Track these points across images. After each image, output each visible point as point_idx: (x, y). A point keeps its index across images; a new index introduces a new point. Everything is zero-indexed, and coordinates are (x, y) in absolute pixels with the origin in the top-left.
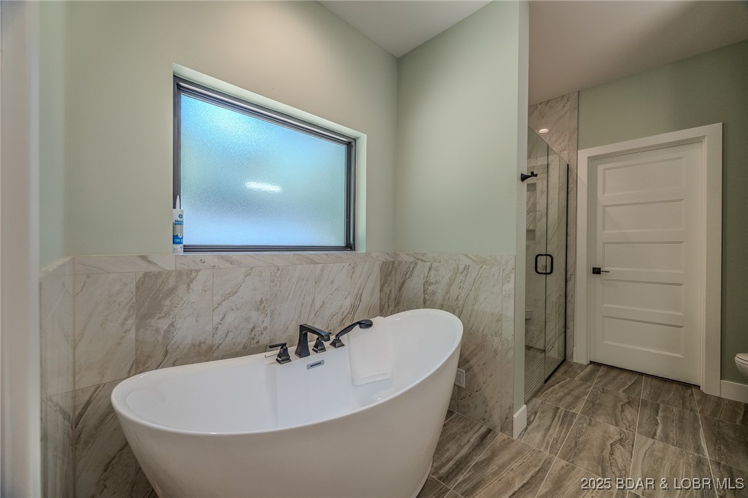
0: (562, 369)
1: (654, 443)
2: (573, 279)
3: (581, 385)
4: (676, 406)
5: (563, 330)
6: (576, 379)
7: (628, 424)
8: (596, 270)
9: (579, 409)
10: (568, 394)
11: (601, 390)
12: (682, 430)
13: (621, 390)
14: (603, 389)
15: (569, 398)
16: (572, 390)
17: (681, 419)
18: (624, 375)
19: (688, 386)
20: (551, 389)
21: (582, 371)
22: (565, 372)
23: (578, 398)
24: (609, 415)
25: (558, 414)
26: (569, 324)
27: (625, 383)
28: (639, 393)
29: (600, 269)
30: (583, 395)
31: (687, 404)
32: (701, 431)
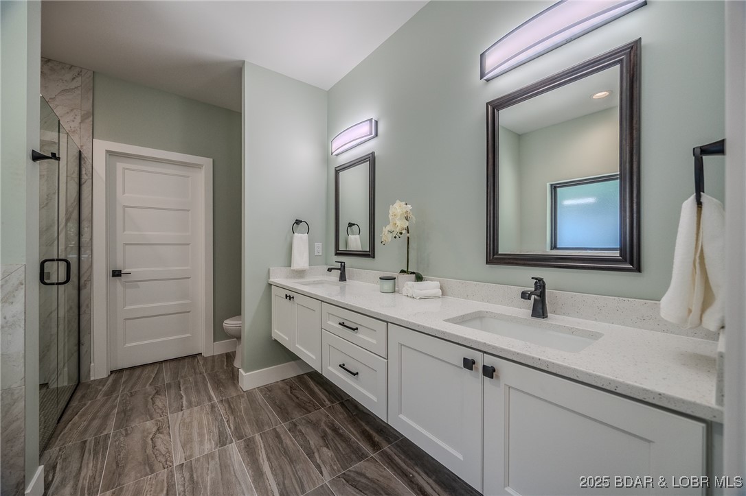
0: (79, 394)
1: (183, 414)
2: (88, 286)
3: (106, 401)
4: (191, 376)
5: (76, 348)
6: (99, 397)
7: (160, 412)
8: (117, 273)
9: (110, 429)
10: (93, 419)
11: (129, 394)
12: (198, 391)
13: (148, 384)
14: (131, 393)
15: (96, 423)
16: (98, 412)
17: (196, 383)
18: (147, 370)
19: (194, 356)
20: (69, 425)
21: (103, 386)
22: (83, 397)
23: (106, 417)
24: (143, 414)
25: (87, 449)
26: (84, 339)
27: (149, 377)
28: (163, 379)
29: (121, 271)
30: (112, 410)
31: (197, 370)
32: (209, 384)
